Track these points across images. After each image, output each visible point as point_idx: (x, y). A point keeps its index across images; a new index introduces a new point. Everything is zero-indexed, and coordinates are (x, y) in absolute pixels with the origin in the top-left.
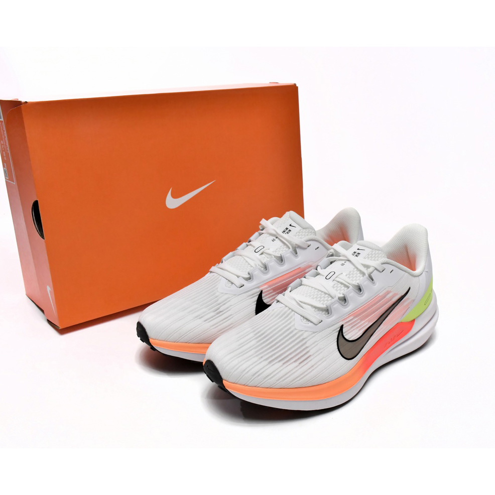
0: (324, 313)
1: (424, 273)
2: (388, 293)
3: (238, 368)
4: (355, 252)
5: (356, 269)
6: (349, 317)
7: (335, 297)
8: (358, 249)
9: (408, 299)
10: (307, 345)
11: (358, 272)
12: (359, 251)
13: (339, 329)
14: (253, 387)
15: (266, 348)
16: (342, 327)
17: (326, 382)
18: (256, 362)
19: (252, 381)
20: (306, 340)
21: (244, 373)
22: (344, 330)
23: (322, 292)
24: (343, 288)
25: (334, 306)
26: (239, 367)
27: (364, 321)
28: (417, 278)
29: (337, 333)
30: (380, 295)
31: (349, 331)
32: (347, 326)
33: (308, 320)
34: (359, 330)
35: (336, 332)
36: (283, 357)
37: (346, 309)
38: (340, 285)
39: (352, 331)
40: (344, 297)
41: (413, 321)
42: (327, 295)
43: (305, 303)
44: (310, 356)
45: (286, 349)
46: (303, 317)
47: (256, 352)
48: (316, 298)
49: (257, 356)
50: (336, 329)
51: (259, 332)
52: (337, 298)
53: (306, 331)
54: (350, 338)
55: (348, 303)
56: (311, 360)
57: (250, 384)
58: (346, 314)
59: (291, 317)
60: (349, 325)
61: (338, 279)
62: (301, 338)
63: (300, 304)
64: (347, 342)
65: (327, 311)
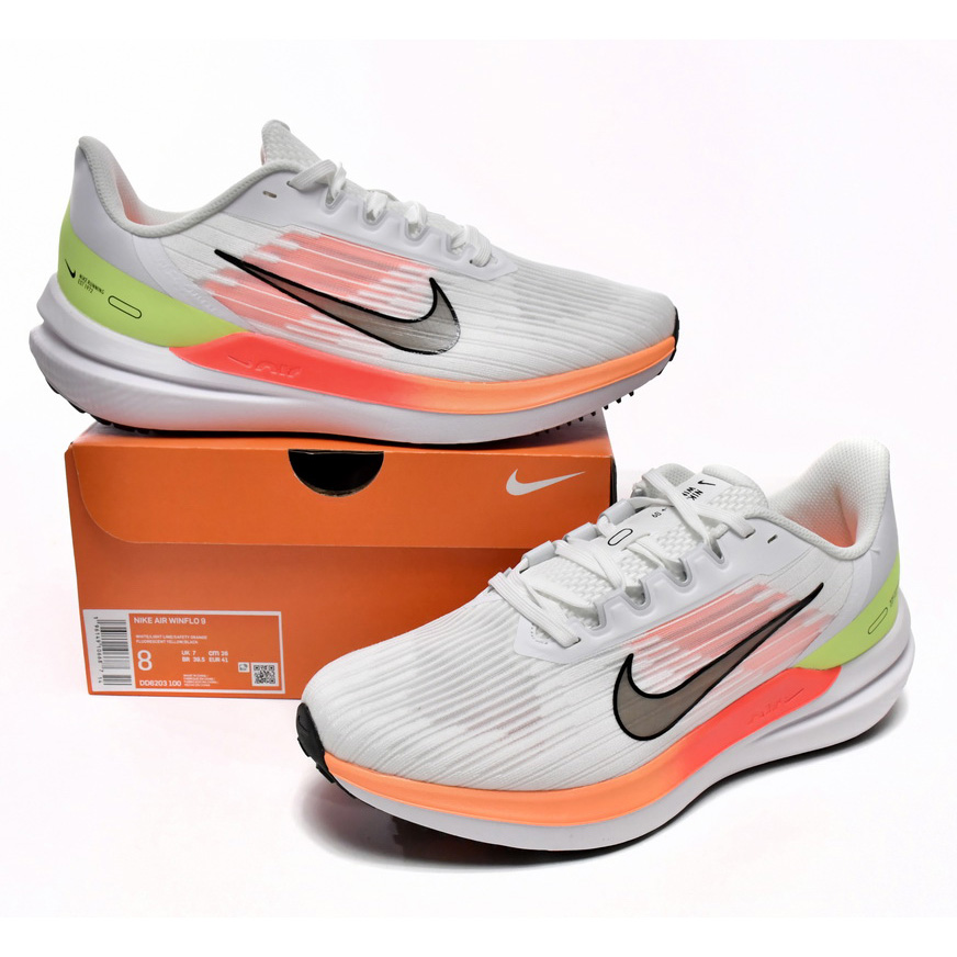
0: (589, 621)
1: (868, 554)
2: (759, 589)
3: (359, 727)
4: (691, 489)
5: (684, 528)
6: (650, 636)
7: (620, 586)
8: (700, 483)
9: (816, 611)
10: (535, 693)
11: (689, 535)
12: (700, 487)
13: (621, 664)
14: (390, 775)
15: (434, 690)
16: (629, 659)
17: (572, 785)
18: (404, 717)
19: (386, 762)
20: (535, 681)
21: (371, 740)
22: (635, 667)
23: (593, 573)
24: (645, 568)
25: (614, 608)
26: (361, 725)
27: (690, 653)
28: (849, 564)
29: (617, 673)
30: (737, 591)
31: (648, 672)
32: (643, 658)
33: (547, 635)
34: (677, 672)
35: (614, 670)
36: (471, 713)
37: (642, 618)
38: (638, 560)
39: (655, 672)
40: (641, 588)
41: (835, 670)
42: (602, 582)
43: (548, 596)
44: (539, 719)
45: (483, 696)
46: (538, 627)
47: (410, 696)
48: (576, 585)
49: (409, 705)
50: (614, 663)
51: (428, 652)
52: (623, 588)
53: (538, 660)
54: (651, 688)
55: (649, 603)
56: (539, 729)
57: (383, 768)
58: (642, 628)
59: (511, 625)
60: (650, 656)
61: (635, 547)
62: (525, 674)
63: (535, 595)
64: (640, 697)
65: (595, 617)
